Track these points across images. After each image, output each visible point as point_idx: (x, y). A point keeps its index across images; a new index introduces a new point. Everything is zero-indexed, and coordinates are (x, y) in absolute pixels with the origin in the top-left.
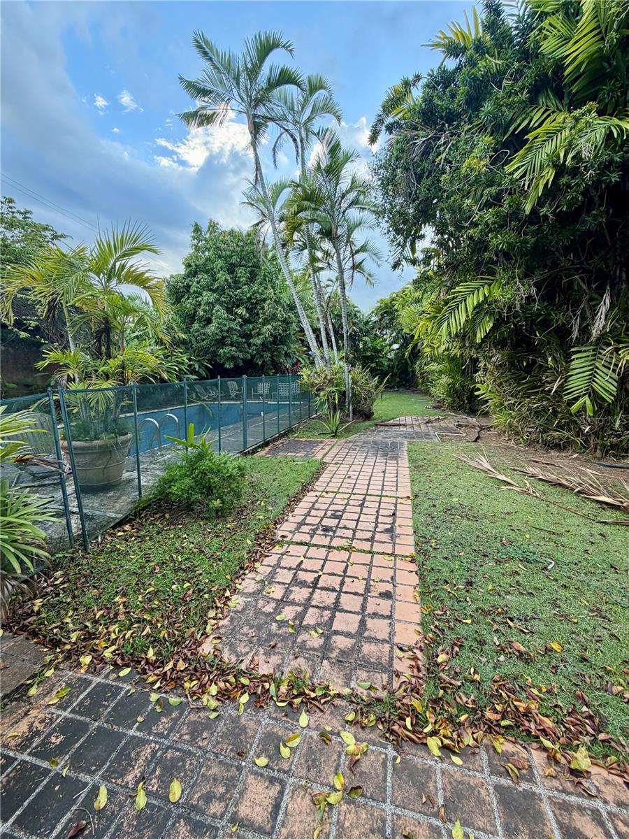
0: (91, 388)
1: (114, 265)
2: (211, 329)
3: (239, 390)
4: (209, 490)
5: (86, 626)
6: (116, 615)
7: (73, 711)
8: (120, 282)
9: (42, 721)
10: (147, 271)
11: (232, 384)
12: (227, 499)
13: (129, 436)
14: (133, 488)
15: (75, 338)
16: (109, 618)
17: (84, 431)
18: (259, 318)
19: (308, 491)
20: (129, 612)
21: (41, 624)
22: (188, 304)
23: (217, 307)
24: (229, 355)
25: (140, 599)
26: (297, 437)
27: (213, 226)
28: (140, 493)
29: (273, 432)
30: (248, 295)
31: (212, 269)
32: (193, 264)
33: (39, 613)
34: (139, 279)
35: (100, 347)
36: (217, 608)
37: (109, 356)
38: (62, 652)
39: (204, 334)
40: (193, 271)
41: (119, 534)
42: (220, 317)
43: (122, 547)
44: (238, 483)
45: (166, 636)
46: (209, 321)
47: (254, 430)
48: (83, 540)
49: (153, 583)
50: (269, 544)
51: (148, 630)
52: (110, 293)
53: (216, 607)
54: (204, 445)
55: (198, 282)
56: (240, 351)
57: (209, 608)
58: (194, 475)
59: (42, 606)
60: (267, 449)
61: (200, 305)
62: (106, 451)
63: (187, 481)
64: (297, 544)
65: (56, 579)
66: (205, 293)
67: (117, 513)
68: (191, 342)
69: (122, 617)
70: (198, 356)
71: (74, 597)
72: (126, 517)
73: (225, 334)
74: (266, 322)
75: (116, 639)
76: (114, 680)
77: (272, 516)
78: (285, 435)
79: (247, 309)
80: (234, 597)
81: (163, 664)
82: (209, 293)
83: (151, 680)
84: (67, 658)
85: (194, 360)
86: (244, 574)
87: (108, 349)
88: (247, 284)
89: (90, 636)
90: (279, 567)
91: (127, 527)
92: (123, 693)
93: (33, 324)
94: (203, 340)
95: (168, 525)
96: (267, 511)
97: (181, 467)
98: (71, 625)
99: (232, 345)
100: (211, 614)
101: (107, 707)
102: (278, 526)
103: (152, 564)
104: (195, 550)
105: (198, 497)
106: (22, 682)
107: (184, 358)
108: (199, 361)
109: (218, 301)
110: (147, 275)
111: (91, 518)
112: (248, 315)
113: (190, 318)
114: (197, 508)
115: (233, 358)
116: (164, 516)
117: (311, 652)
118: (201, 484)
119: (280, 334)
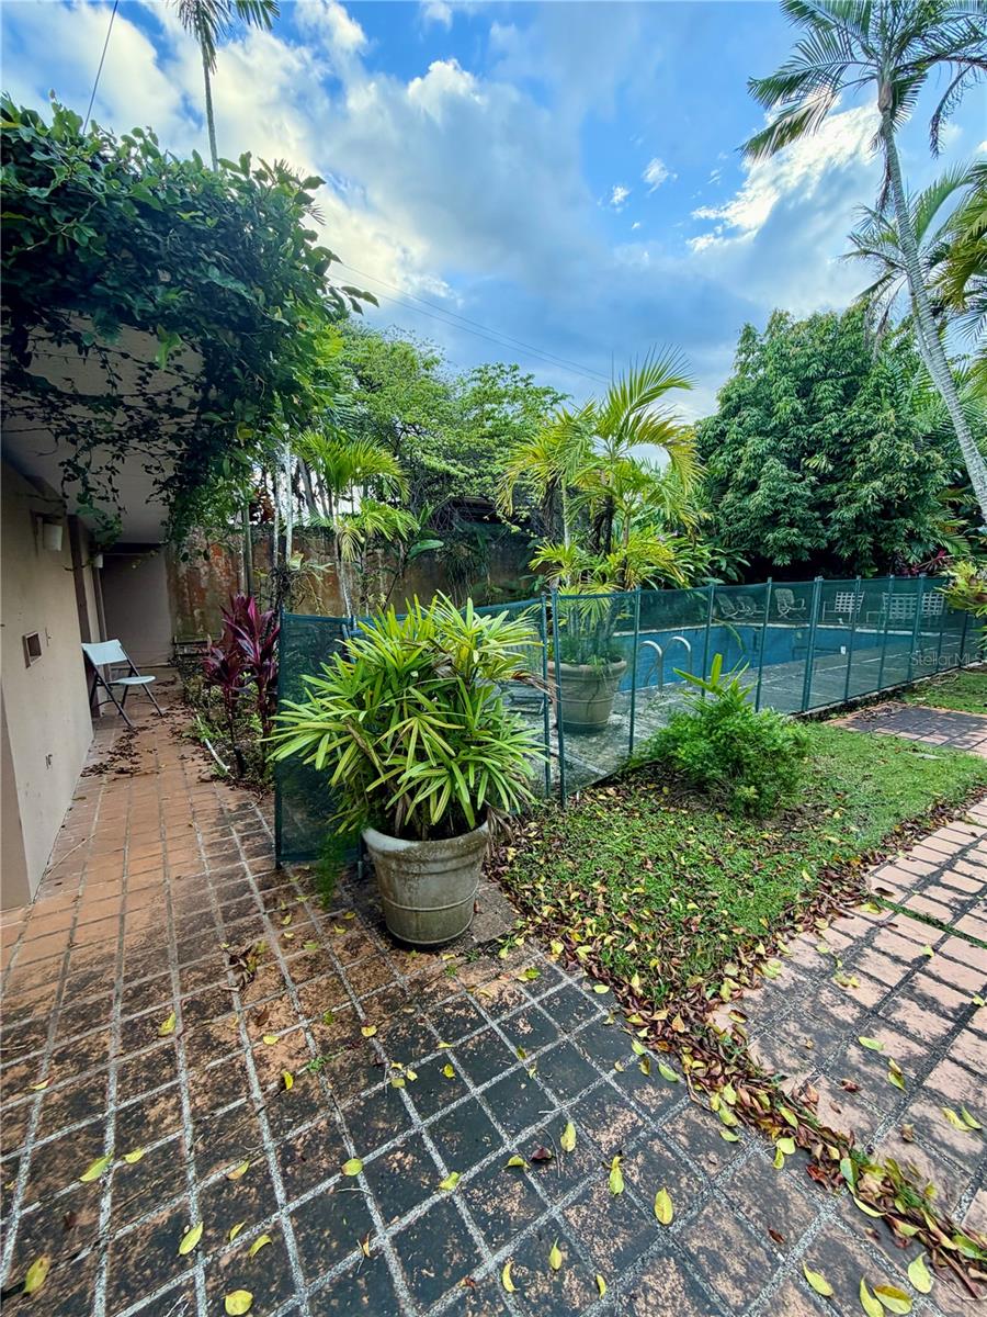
0: (583, 593)
1: (627, 419)
2: (757, 499)
3: (795, 605)
4: (737, 767)
5: (559, 905)
6: (594, 906)
7: (541, 1002)
8: (632, 442)
9: (512, 995)
10: (671, 419)
11: (785, 594)
12: (769, 789)
13: (623, 663)
14: (620, 738)
15: (570, 529)
16: (585, 906)
17: (570, 651)
18: (856, 470)
19: (951, 819)
20: (609, 909)
21: (513, 878)
22: (720, 462)
23: (771, 461)
24: (784, 543)
25: (625, 896)
26: (925, 703)
27: (779, 320)
28: (631, 748)
29: (864, 686)
30: (835, 431)
31: (768, 397)
32: (734, 396)
33: (512, 865)
34: (658, 435)
35: (598, 539)
36: (741, 965)
37: (609, 550)
38: (533, 923)
39: (741, 510)
40: (733, 406)
41: (602, 797)
42: (775, 478)
43: (604, 815)
44: (791, 766)
45: (658, 967)
46: (753, 487)
47: (824, 677)
48: (561, 791)
49: (642, 882)
50: (850, 895)
51: (632, 946)
52: (617, 460)
53: (740, 962)
54: (734, 692)
55: (740, 425)
56: (808, 535)
57: (727, 958)
58: (713, 738)
59: (516, 857)
60: (850, 717)
61: (740, 461)
62: (594, 681)
63: (703, 744)
64: (916, 916)
65: (530, 831)
66: (750, 440)
67: (601, 767)
68: (717, 524)
69: (600, 912)
70: (729, 546)
71: (547, 861)
72: (611, 777)
73: (781, 506)
74: (871, 474)
75: (594, 938)
76: (588, 992)
77: (857, 845)
78: (895, 694)
79: (830, 456)
80: (773, 961)
81: (652, 1007)
82: (757, 440)
83: (635, 1020)
84: (538, 934)
85: (721, 554)
86: (793, 928)
87: (608, 540)
88: (836, 410)
89: (563, 919)
90: (870, 945)
91: (611, 791)
92: (598, 1016)
93: (525, 514)
94: (739, 520)
95: (666, 804)
96: (845, 831)
97: (693, 721)
98: (543, 895)
99: (791, 525)
100: (731, 969)
101: (579, 1023)
102: (872, 868)
103: (643, 854)
104: (707, 857)
105: (717, 773)
106: (494, 937)
107: (705, 552)
108: (728, 555)
109: (773, 451)
110: (669, 426)
111: (571, 767)
112: (831, 467)
113: (722, 485)
114: (715, 791)
115: (791, 548)
116: (661, 788)
117: (944, 1152)
118: (725, 753)
119: (900, 497)
